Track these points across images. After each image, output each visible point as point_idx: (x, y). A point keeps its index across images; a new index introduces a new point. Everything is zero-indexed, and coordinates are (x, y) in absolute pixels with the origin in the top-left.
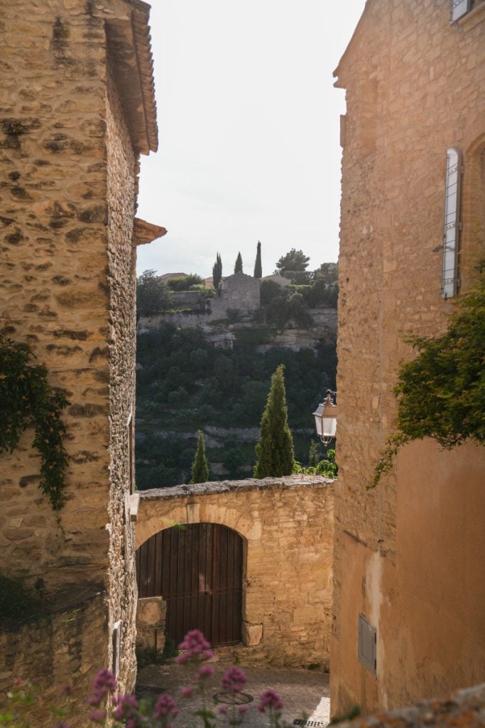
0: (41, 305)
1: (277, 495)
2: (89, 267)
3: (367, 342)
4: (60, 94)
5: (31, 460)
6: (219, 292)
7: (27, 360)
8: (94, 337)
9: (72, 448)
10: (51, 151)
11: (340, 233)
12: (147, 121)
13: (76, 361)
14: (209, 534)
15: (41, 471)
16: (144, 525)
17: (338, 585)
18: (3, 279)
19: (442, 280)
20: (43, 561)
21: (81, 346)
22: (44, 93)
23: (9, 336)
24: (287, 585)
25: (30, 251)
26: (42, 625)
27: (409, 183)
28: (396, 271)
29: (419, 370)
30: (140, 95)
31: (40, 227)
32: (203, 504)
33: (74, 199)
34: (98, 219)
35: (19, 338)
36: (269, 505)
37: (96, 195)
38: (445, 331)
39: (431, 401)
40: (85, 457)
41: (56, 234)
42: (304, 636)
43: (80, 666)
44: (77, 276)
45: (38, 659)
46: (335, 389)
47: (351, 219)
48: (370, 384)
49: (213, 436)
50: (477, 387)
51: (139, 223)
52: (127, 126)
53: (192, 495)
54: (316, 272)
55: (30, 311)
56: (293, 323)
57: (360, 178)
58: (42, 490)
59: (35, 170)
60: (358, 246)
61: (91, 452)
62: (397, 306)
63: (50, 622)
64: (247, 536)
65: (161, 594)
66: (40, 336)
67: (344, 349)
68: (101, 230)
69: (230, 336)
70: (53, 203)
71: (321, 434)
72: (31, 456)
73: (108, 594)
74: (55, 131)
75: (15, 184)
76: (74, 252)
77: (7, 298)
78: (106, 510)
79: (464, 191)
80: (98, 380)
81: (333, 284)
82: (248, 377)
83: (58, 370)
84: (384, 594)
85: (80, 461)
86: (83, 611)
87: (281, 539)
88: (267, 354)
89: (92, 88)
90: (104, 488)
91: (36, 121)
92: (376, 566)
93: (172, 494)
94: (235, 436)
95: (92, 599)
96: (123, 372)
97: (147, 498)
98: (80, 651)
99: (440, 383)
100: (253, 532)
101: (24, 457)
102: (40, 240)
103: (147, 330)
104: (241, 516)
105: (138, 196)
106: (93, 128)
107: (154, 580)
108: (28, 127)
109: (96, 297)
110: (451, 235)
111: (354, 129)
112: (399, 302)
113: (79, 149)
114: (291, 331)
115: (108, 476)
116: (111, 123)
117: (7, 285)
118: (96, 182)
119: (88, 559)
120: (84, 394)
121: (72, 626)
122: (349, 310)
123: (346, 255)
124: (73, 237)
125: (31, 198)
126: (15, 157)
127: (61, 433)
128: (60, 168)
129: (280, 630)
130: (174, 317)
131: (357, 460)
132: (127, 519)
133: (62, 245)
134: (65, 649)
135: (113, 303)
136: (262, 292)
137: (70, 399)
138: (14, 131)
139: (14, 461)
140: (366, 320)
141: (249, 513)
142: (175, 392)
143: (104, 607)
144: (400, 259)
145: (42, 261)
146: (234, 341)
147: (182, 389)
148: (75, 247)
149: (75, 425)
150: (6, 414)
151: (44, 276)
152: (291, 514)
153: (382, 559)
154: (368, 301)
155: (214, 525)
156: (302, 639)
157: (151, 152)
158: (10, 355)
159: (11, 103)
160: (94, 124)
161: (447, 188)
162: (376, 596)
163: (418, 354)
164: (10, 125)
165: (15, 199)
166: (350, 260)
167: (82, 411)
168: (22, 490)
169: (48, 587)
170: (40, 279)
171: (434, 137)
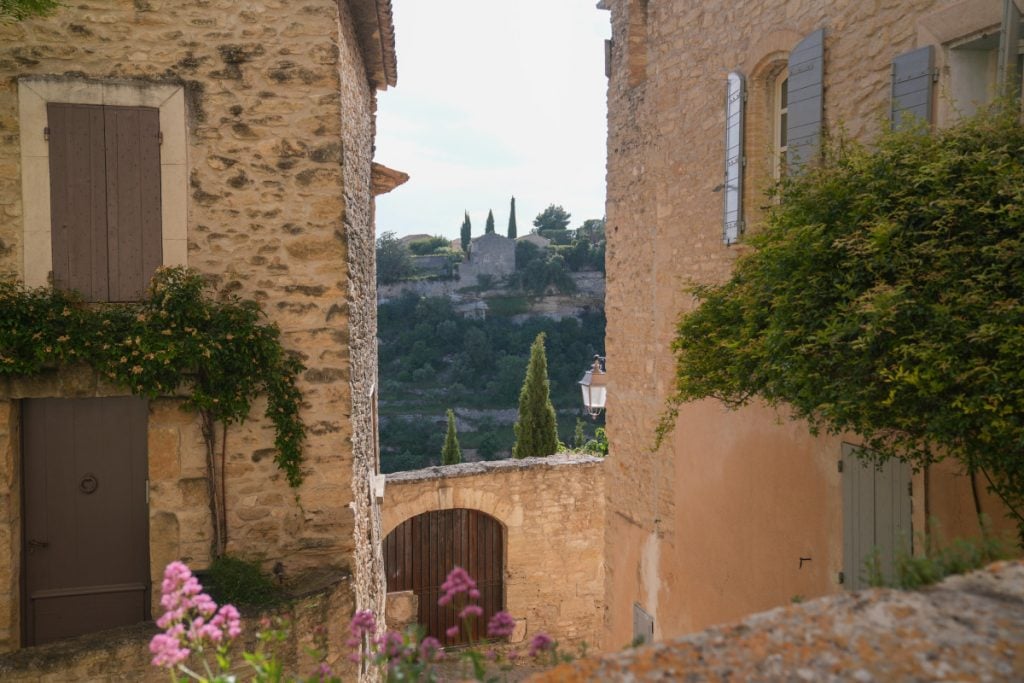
0: (270, 257)
1: (539, 477)
2: (323, 212)
3: (640, 298)
4: (285, 15)
5: (264, 431)
6: (469, 255)
7: (256, 318)
8: (330, 292)
9: (309, 417)
10: (276, 81)
11: (607, 176)
12: (384, 50)
13: (311, 320)
14: (464, 521)
15: (276, 443)
16: (391, 512)
17: (610, 571)
18: (227, 228)
19: (724, 223)
20: (281, 543)
21: (316, 302)
22: (267, 14)
23: (234, 293)
24: (554, 576)
25: (257, 196)
26: (284, 610)
27: (685, 114)
28: (671, 216)
29: (699, 322)
30: (376, 19)
31: (266, 168)
32: (457, 487)
33: (305, 136)
34: (332, 158)
35: (246, 294)
36: (531, 487)
37: (329, 131)
38: (728, 278)
39: (714, 356)
40: (323, 427)
41: (284, 176)
42: (573, 632)
43: (327, 656)
44: (309, 224)
45: (281, 647)
46: (603, 354)
47: (620, 159)
48: (643, 346)
49: (466, 419)
50: (766, 335)
51: (377, 168)
52: (362, 56)
53: (444, 477)
54: (578, 230)
55: (259, 265)
56: (553, 289)
57: (628, 112)
58: (277, 464)
59: (259, 103)
60: (628, 190)
61: (332, 422)
62: (673, 256)
63: (292, 607)
64: (507, 522)
65: (412, 588)
66: (270, 292)
67: (614, 308)
68: (335, 170)
69: (482, 305)
70: (280, 140)
71: (588, 405)
72: (264, 428)
73: (354, 579)
74: (281, 58)
75: (236, 119)
76: (307, 196)
77: (232, 250)
78: (349, 487)
79: (748, 121)
80: (336, 341)
81: (599, 244)
82: (503, 351)
83: (290, 330)
84: (662, 580)
85: (319, 432)
86: (327, 596)
87: (545, 525)
88: (524, 325)
89: (321, 8)
90: (347, 462)
91: (259, 47)
92: (652, 549)
93: (422, 477)
94: (489, 419)
95: (337, 583)
96: (364, 335)
97: (393, 482)
98: (326, 640)
99: (724, 335)
100: (513, 518)
101: (256, 428)
102: (267, 183)
103: (387, 300)
104: (499, 501)
105: (376, 137)
106: (324, 53)
107: (404, 572)
108: (251, 53)
109: (332, 248)
110: (734, 172)
111: (621, 56)
112: (675, 252)
113: (309, 78)
114: (552, 298)
115: (351, 449)
116: (344, 50)
117: (231, 235)
118: (328, 116)
119: (331, 541)
120: (321, 357)
121: (317, 611)
122: (618, 264)
123: (614, 201)
124: (304, 179)
125: (254, 135)
126: (236, 88)
127: (297, 401)
128: (287, 100)
129: (545, 624)
130: (418, 285)
131: (629, 432)
132: (373, 500)
133: (292, 188)
134: (310, 637)
135: (352, 255)
136: (517, 253)
137: (305, 363)
138: (235, 58)
139: (245, 433)
140: (638, 274)
141: (508, 497)
142: (421, 370)
143: (350, 593)
144: (676, 202)
145: (270, 208)
146: (487, 312)
147: (428, 366)
148: (306, 190)
149: (312, 392)
150: (234, 379)
151: (272, 224)
152: (556, 497)
153: (659, 541)
154: (640, 252)
155: (469, 511)
156: (571, 635)
157: (389, 86)
158: (238, 314)
159: (230, 26)
160: (325, 49)
161: (728, 119)
162: (653, 582)
163: (698, 305)
164: (229, 52)
165: (238, 136)
166: (618, 206)
167: (320, 376)
168: (255, 465)
169: (288, 572)
170: (268, 228)
171: (712, 61)
